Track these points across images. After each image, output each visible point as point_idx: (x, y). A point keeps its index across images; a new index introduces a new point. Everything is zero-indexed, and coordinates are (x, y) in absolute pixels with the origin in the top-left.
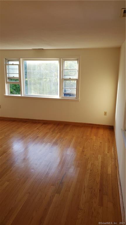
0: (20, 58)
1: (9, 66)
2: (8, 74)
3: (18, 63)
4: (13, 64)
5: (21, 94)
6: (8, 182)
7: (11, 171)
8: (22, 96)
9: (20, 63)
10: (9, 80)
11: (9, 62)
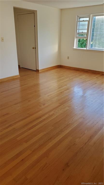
0: (90, 15)
1: (80, 22)
2: (78, 30)
3: (88, 19)
4: (83, 21)
5: (87, 48)
6: (69, 108)
7: (71, 101)
8: (87, 49)
9: (89, 19)
10: (78, 35)
11: (80, 19)
